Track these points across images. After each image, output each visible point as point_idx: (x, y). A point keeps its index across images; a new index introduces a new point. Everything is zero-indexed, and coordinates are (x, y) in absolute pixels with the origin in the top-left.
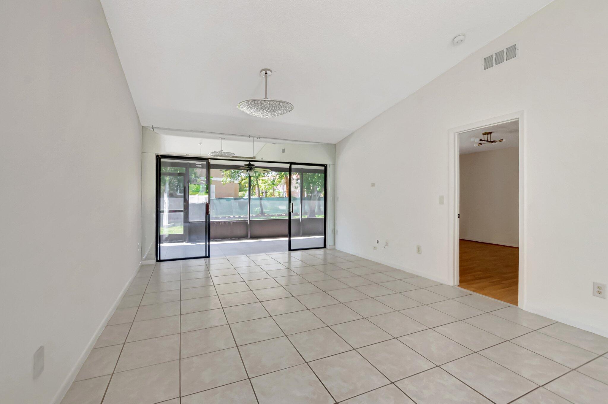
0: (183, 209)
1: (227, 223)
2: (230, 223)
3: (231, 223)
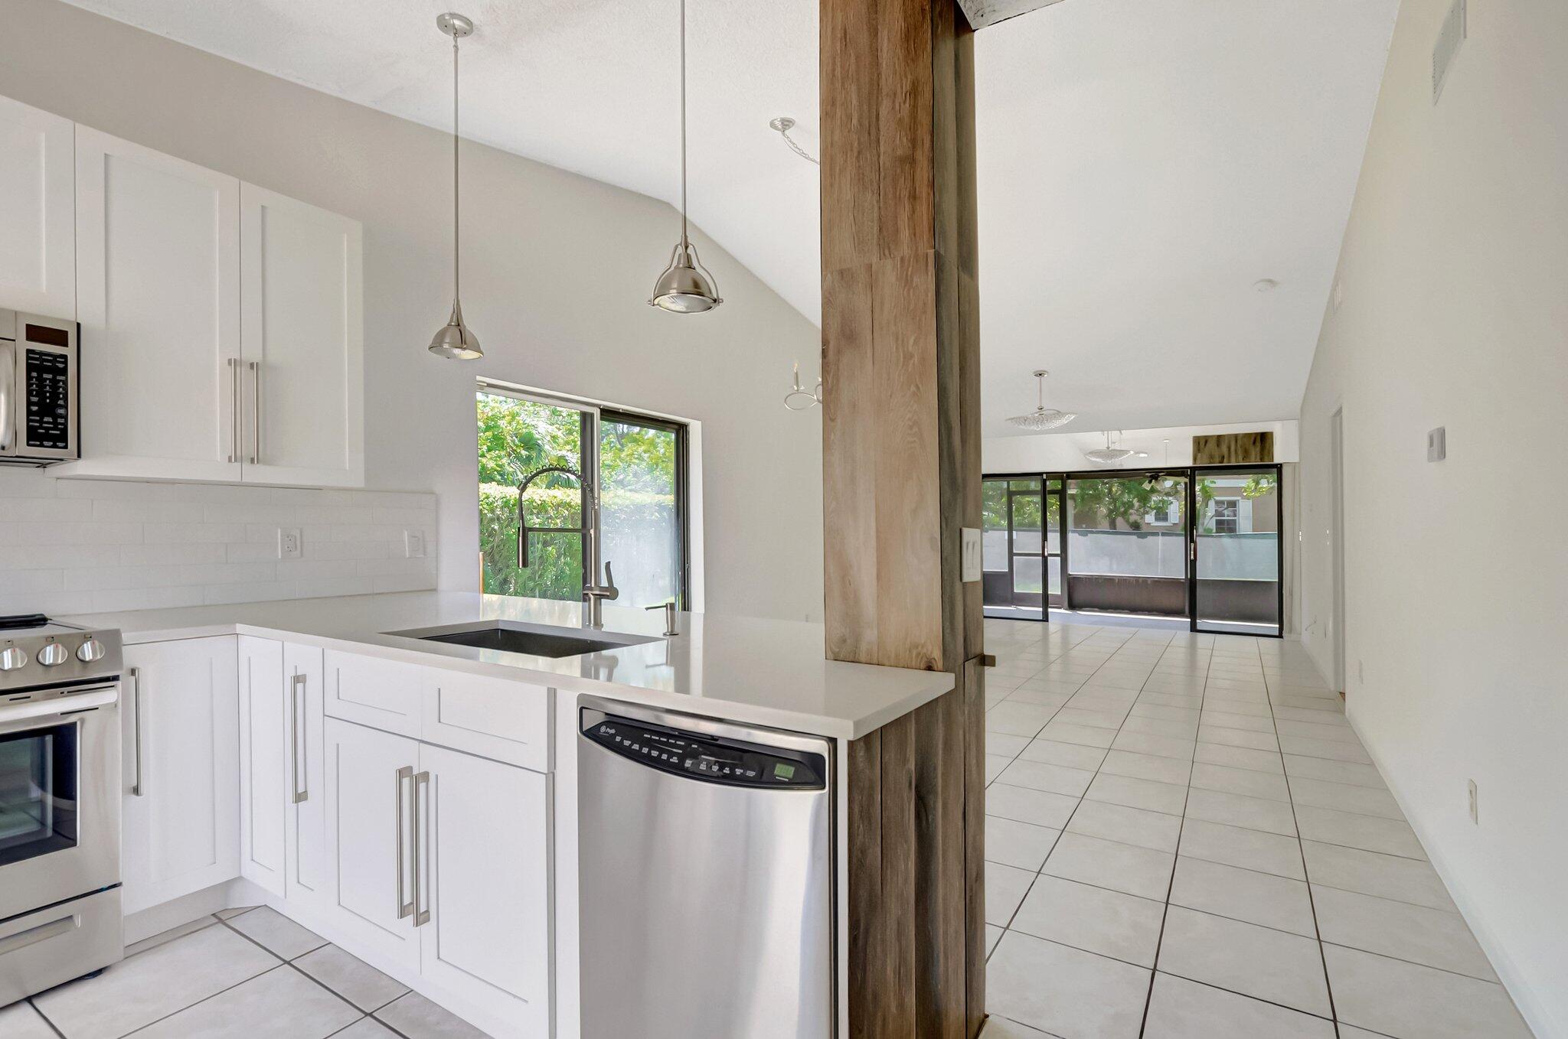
0: (1059, 552)
1: (1141, 580)
2: (1147, 581)
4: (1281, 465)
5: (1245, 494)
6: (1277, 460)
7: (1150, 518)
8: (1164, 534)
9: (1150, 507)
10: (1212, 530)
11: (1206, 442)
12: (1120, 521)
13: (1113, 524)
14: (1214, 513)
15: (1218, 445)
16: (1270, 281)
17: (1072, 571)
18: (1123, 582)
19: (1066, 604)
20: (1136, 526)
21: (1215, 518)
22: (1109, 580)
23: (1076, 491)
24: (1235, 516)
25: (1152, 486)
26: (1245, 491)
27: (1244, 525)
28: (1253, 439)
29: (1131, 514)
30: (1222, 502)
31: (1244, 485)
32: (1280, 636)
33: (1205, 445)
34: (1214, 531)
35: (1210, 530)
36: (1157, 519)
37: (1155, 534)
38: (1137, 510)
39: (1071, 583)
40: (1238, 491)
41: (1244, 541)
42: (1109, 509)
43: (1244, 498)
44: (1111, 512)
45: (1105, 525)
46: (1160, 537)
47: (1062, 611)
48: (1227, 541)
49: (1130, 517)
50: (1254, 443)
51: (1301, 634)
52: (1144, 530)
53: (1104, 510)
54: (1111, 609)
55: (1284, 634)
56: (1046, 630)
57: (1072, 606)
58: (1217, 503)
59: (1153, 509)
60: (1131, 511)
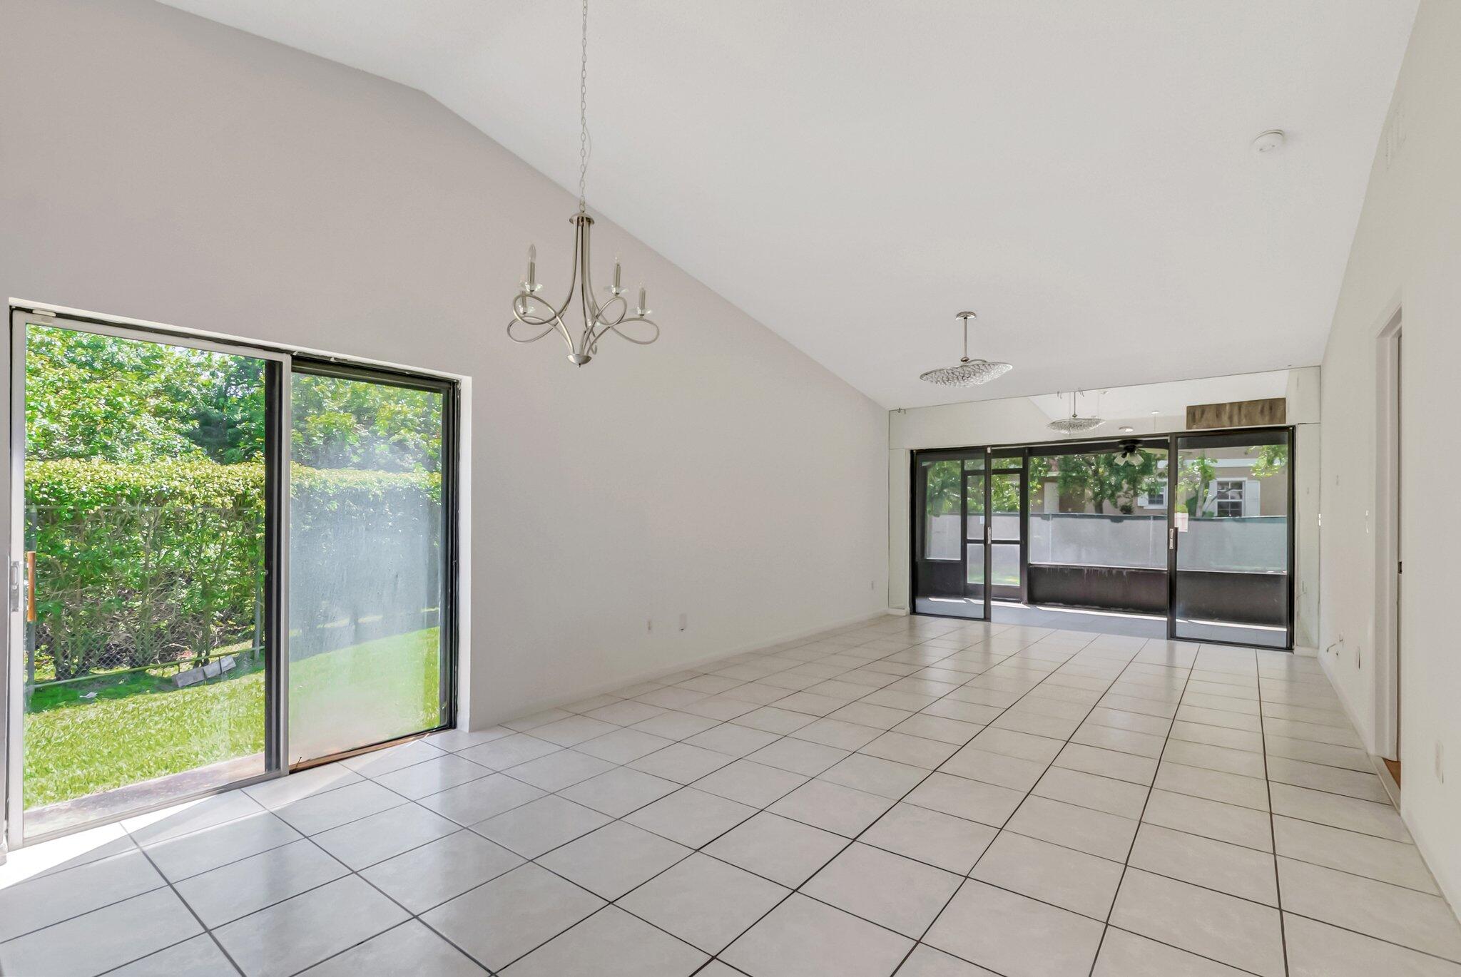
0: (1018, 539)
1: (1114, 572)
2: (1121, 573)
3: (1125, 574)
4: (1294, 427)
5: (1254, 474)
6: (1288, 423)
7: (1142, 500)
8: (1156, 518)
9: (1141, 489)
10: (1213, 513)
11: (1203, 413)
12: (1107, 504)
13: (1099, 508)
14: (1216, 494)
15: (1218, 415)
16: (1278, 132)
17: (1034, 560)
18: (1094, 573)
19: (1025, 598)
20: (1127, 510)
21: (1217, 501)
22: (1077, 571)
23: (1058, 473)
24: (1241, 497)
25: (1126, 462)
26: (1255, 471)
27: (1251, 507)
28: (1260, 407)
29: (1119, 497)
30: (1227, 483)
31: (1252, 465)
32: (1290, 648)
33: (1202, 417)
34: (1216, 514)
35: (1212, 514)
36: (1151, 502)
37: (1147, 518)
38: (1126, 493)
39: (1032, 574)
40: (1245, 471)
41: (1250, 525)
42: (1094, 492)
43: (1251, 478)
44: (1096, 495)
45: (1090, 508)
46: (1152, 522)
47: (1021, 606)
48: (1229, 525)
49: (1119, 499)
50: (1262, 412)
51: (1318, 648)
52: (1137, 513)
53: (1089, 493)
54: (1078, 604)
55: (1295, 647)
56: (987, 632)
57: (1033, 600)
58: (1222, 484)
59: (1144, 491)
60: (1119, 494)
